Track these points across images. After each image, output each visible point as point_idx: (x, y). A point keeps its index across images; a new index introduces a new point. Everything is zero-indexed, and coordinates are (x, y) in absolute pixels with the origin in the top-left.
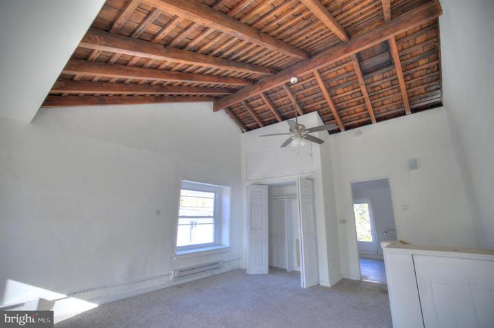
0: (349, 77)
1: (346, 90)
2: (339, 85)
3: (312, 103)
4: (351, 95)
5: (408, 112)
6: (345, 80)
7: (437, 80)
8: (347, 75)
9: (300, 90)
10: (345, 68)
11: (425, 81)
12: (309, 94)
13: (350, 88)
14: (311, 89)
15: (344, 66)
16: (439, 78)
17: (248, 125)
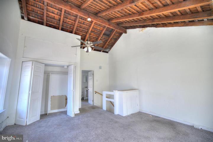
0: (98, 31)
1: (94, 35)
2: (94, 32)
3: (80, 32)
4: (94, 37)
5: (102, 51)
6: (97, 32)
7: (111, 46)
8: (99, 31)
9: (81, 23)
10: (100, 28)
11: (109, 45)
12: (83, 27)
13: (96, 35)
14: (85, 26)
15: (101, 27)
16: (112, 46)
17: (31, 17)
